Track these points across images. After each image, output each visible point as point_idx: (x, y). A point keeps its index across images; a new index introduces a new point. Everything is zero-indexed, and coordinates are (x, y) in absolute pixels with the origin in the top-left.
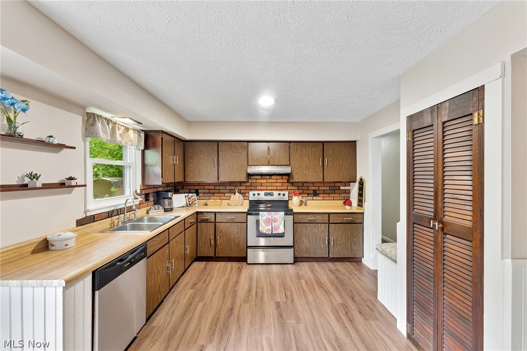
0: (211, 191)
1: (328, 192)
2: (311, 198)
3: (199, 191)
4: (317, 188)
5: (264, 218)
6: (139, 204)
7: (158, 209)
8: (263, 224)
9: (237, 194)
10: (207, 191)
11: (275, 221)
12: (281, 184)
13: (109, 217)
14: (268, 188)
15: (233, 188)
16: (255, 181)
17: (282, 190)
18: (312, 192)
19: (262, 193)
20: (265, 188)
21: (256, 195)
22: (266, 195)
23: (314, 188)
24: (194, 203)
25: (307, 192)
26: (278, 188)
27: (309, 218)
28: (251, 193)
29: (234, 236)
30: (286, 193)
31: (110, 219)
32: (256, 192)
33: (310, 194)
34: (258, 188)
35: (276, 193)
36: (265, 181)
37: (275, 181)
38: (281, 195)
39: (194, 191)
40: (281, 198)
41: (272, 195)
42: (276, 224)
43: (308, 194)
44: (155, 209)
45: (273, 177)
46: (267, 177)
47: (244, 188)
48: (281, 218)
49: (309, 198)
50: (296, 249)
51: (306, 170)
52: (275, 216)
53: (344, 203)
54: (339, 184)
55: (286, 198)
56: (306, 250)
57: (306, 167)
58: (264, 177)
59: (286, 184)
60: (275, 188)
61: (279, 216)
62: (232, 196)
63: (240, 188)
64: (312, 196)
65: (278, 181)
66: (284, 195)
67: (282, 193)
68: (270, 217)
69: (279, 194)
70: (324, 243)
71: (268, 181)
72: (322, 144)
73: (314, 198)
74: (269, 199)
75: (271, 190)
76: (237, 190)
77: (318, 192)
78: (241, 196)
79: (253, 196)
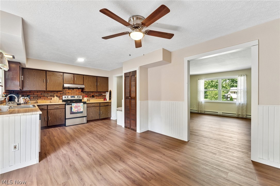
0: (38, 96)
1: (98, 96)
4: (94, 94)
5: (74, 106)
6: (4, 100)
7: (13, 103)
8: (74, 108)
9: (55, 97)
10: (36, 96)
11: (79, 106)
12: (78, 93)
15: (53, 94)
19: (69, 96)
20: (71, 94)
21: (66, 97)
22: (71, 97)
23: (92, 94)
24: (28, 102)
25: (90, 96)
26: (77, 94)
27: (93, 105)
29: (58, 115)
30: (81, 96)
32: (66, 96)
33: (91, 97)
35: (76, 96)
36: (70, 91)
37: (76, 91)
38: (79, 97)
41: (75, 97)
42: (80, 108)
44: (12, 103)
45: (74, 89)
46: (71, 89)
47: (59, 94)
48: (82, 105)
50: (88, 117)
52: (79, 105)
53: (104, 100)
54: (102, 93)
56: (92, 117)
57: (90, 86)
58: (70, 89)
59: (81, 93)
60: (76, 94)
62: (53, 98)
63: (57, 94)
65: (77, 91)
66: (80, 97)
67: (79, 96)
68: (77, 105)
69: (78, 97)
70: (98, 114)
71: (72, 91)
72: (96, 77)
73: (93, 98)
74: (73, 99)
75: (74, 95)
76: (55, 95)
77: (94, 96)
78: (58, 98)
79: (64, 98)
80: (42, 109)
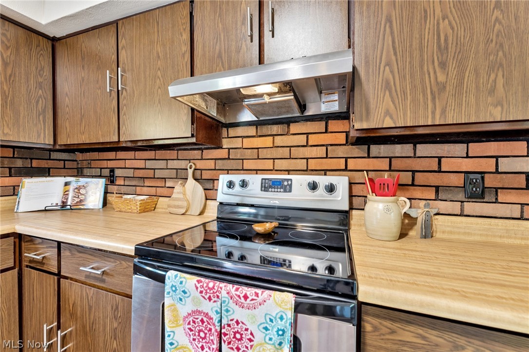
0: (139, 173)
2: (456, 207)
4: (488, 165)
5: (184, 309)
9: (191, 181)
12: (321, 152)
14: (281, 164)
16: (237, 143)
17: (325, 172)
18: (457, 180)
19: (255, 181)
20: (269, 164)
21: (237, 188)
22: (266, 186)
23: (467, 165)
25: (434, 179)
26: (313, 165)
28: (224, 179)
30: (341, 182)
32: (237, 178)
33: (449, 188)
34: (248, 165)
35: (300, 181)
36: (268, 141)
37: (302, 140)
38: (321, 191)
39: (106, 172)
40: (319, 199)
41: (286, 187)
43: (437, 188)
45: (293, 128)
46: (275, 129)
47: (211, 164)
49: (443, 206)
51: (443, 65)
55: (340, 200)
58: (266, 130)
59: (342, 151)
60: (302, 165)
62: (179, 188)
63: (200, 164)
64: (461, 196)
65: (313, 140)
66: (331, 189)
67: (323, 181)
68: (210, 308)
69: (314, 187)
71: (279, 141)
73: (471, 207)
74: (277, 203)
75: (289, 171)
76: (190, 172)
77: (490, 181)
78: (200, 188)
79: (226, 189)
80: (38, 266)
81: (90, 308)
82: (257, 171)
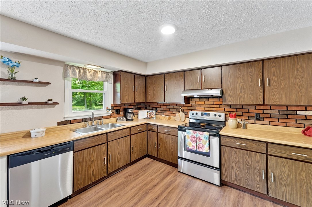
0: (164, 109)
1: (277, 116)
2: (253, 122)
3: (158, 109)
4: (261, 112)
5: (190, 135)
6: (111, 115)
7: (122, 119)
8: (189, 141)
9: (181, 112)
10: (162, 109)
11: (200, 139)
12: (218, 106)
13: (83, 122)
14: (206, 109)
15: (178, 107)
16: (194, 103)
17: (219, 111)
18: (253, 115)
19: (200, 113)
20: (203, 109)
21: (195, 115)
22: (203, 115)
23: (256, 111)
24: (153, 117)
25: (248, 114)
26: (215, 109)
27: (238, 143)
28: (191, 112)
29: (170, 146)
30: (223, 114)
31: (83, 123)
32: (195, 112)
33: (251, 117)
34: (197, 108)
35: (212, 114)
36: (203, 103)
37: (212, 103)
38: (217, 116)
39: (155, 109)
40: (217, 118)
41: (209, 115)
42: (201, 142)
43: (248, 117)
44: (121, 119)
45: (210, 100)
46: (205, 99)
47: (187, 108)
48: (206, 138)
49: (250, 121)
50: (224, 172)
51: (241, 92)
52: (200, 136)
54: (294, 108)
55: (222, 119)
56: (236, 176)
57: (241, 89)
58: (202, 99)
59: (223, 106)
60: (212, 109)
61: (203, 135)
62: (177, 114)
63: (183, 108)
64: (255, 119)
65: (215, 103)
66: (220, 116)
67: (218, 114)
68: (195, 135)
69: (215, 115)
70: (260, 176)
71: (206, 103)
73: (257, 122)
74: (206, 119)
75: (209, 111)
76: (181, 110)
77: (261, 115)
78: (184, 114)
79: (192, 115)
80: (152, 131)
81: (166, 139)
82: (200, 110)
